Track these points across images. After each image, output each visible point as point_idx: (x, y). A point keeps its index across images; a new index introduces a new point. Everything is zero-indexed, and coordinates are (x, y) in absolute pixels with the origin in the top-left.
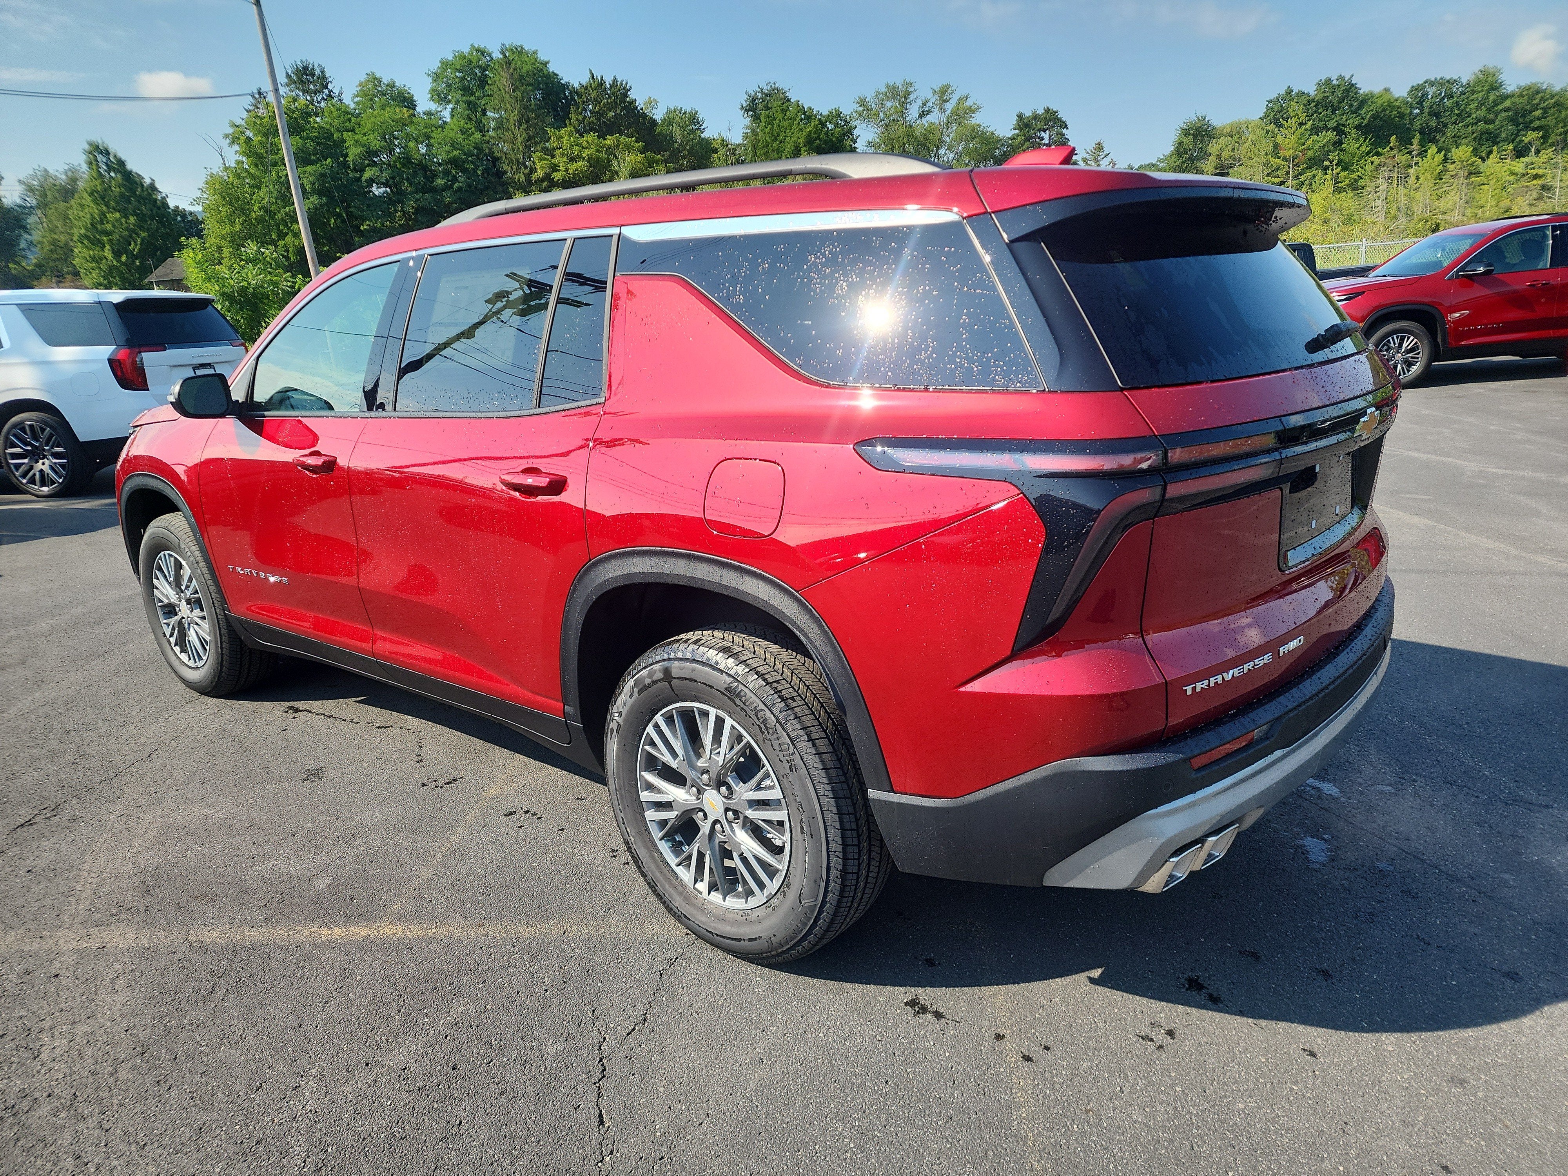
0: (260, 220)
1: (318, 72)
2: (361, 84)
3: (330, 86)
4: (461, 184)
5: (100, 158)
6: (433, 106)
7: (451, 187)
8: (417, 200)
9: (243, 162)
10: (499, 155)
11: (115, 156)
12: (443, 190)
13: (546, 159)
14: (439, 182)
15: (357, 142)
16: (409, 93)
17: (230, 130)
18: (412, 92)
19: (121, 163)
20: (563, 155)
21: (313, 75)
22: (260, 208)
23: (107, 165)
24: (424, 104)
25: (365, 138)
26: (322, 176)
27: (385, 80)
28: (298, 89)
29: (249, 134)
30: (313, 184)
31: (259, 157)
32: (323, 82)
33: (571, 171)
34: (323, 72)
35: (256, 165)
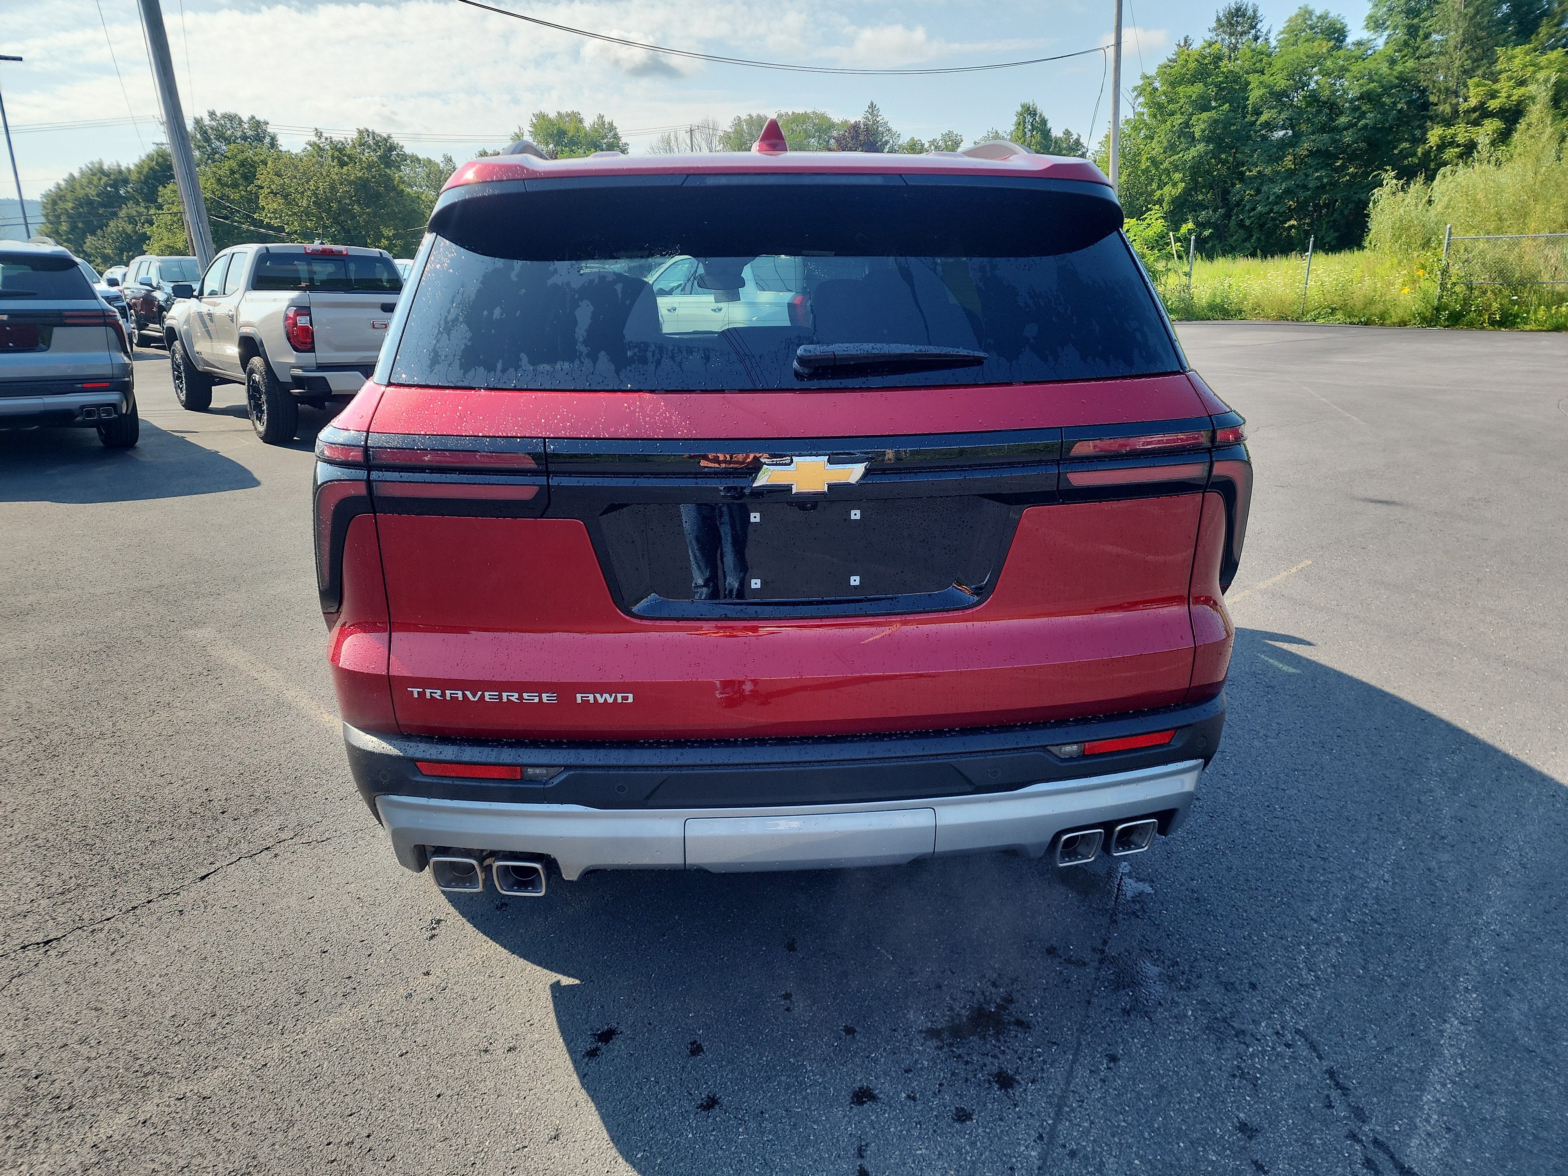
0: (1146, 171)
1: (1250, 12)
2: (1290, 20)
3: (1258, 27)
4: (1367, 121)
5: (1029, 119)
6: (1365, 35)
7: (1356, 124)
8: (1314, 141)
9: (1143, 114)
10: (1425, 84)
11: (1040, 116)
12: (1346, 129)
13: (1485, 85)
14: (1343, 120)
15: (1261, 83)
16: (1341, 23)
17: (1140, 83)
18: (1345, 21)
19: (1044, 122)
20: (1510, 78)
21: (1244, 15)
22: (1147, 159)
23: (1032, 124)
24: (1356, 33)
25: (1272, 78)
26: (1216, 121)
27: (1318, 13)
28: (1224, 32)
29: (1157, 84)
30: (1203, 131)
31: (1160, 107)
32: (1253, 22)
33: (1514, 98)
34: (1255, 12)
35: (1155, 116)
